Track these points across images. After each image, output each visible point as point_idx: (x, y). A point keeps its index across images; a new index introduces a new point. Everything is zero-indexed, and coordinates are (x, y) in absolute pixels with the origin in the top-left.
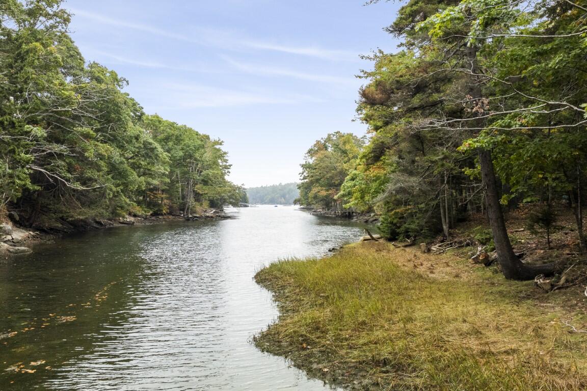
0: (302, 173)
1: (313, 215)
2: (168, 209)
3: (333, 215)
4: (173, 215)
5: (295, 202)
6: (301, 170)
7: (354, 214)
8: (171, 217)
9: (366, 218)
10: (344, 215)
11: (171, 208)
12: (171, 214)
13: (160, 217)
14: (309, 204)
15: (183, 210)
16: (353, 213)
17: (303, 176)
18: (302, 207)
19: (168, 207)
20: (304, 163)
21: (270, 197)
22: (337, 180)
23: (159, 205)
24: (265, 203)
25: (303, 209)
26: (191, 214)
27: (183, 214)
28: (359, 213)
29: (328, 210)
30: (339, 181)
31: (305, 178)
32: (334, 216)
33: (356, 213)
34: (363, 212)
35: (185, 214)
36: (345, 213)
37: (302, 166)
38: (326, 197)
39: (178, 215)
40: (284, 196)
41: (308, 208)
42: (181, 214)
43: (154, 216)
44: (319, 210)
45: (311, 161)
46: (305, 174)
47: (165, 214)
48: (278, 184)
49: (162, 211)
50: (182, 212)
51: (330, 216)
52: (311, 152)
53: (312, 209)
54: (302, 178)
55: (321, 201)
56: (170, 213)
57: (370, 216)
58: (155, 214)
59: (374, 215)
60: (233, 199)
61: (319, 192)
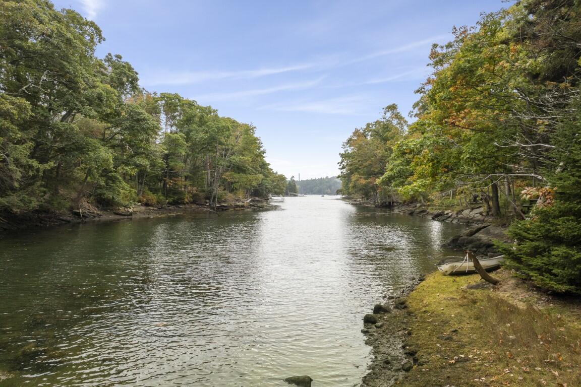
0: (341, 163)
1: (352, 204)
2: (191, 197)
3: (372, 204)
4: (197, 204)
5: (338, 193)
6: (340, 159)
7: (396, 204)
8: (194, 206)
9: (411, 209)
10: (384, 204)
11: (194, 196)
12: (195, 204)
13: (181, 206)
14: (349, 194)
15: (208, 198)
16: (393, 202)
17: (342, 165)
18: (344, 196)
19: (191, 195)
20: (344, 153)
21: (318, 188)
22: (377, 168)
23: (181, 193)
24: (314, 194)
25: (343, 199)
26: (219, 203)
27: (209, 203)
28: (401, 203)
29: (367, 199)
30: (379, 169)
31: (343, 168)
32: (373, 206)
33: (397, 202)
34: (405, 202)
35: (211, 203)
36: (385, 202)
37: (342, 155)
38: (365, 185)
39: (203, 205)
40: (330, 187)
41: (348, 198)
42: (207, 203)
43: (173, 205)
44: (358, 200)
45: (350, 150)
46: (343, 163)
47: (187, 203)
48: (325, 178)
49: (184, 199)
50: (208, 201)
51: (370, 205)
52: (350, 142)
53: (353, 198)
54: (341, 167)
55: (360, 190)
56: (194, 202)
57: (416, 206)
58: (176, 203)
59: (421, 206)
60: (278, 189)
61: (358, 180)
